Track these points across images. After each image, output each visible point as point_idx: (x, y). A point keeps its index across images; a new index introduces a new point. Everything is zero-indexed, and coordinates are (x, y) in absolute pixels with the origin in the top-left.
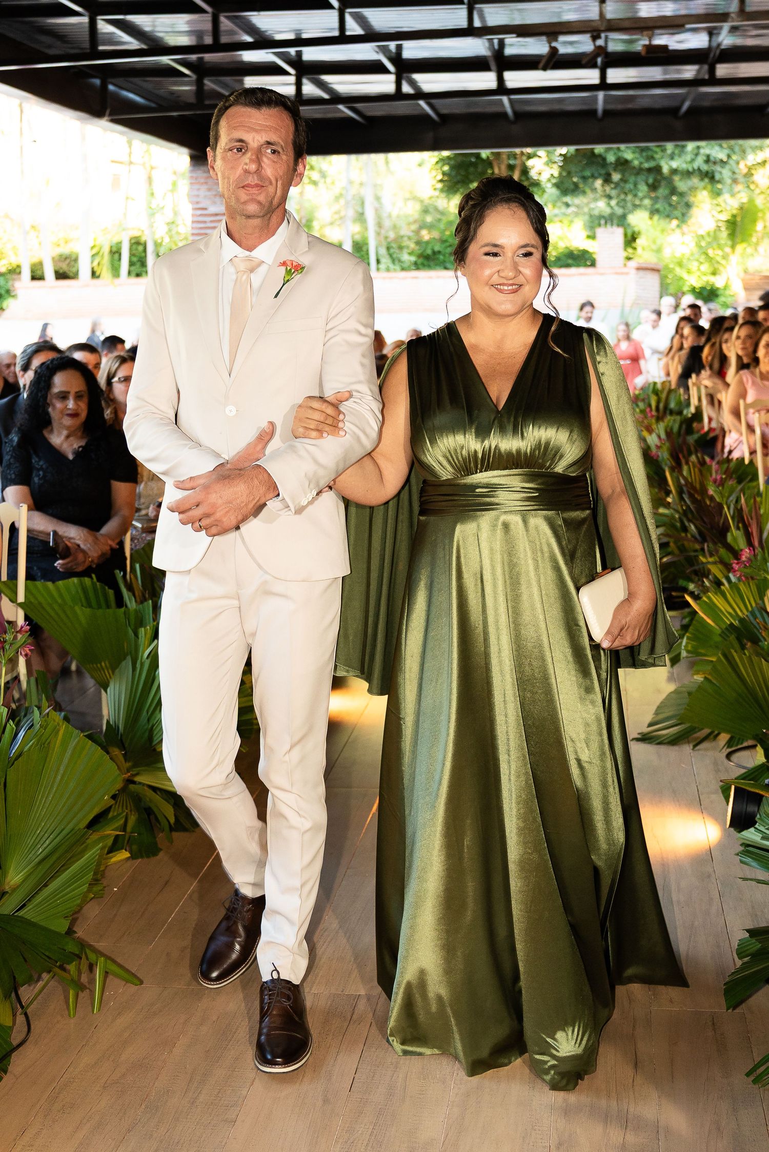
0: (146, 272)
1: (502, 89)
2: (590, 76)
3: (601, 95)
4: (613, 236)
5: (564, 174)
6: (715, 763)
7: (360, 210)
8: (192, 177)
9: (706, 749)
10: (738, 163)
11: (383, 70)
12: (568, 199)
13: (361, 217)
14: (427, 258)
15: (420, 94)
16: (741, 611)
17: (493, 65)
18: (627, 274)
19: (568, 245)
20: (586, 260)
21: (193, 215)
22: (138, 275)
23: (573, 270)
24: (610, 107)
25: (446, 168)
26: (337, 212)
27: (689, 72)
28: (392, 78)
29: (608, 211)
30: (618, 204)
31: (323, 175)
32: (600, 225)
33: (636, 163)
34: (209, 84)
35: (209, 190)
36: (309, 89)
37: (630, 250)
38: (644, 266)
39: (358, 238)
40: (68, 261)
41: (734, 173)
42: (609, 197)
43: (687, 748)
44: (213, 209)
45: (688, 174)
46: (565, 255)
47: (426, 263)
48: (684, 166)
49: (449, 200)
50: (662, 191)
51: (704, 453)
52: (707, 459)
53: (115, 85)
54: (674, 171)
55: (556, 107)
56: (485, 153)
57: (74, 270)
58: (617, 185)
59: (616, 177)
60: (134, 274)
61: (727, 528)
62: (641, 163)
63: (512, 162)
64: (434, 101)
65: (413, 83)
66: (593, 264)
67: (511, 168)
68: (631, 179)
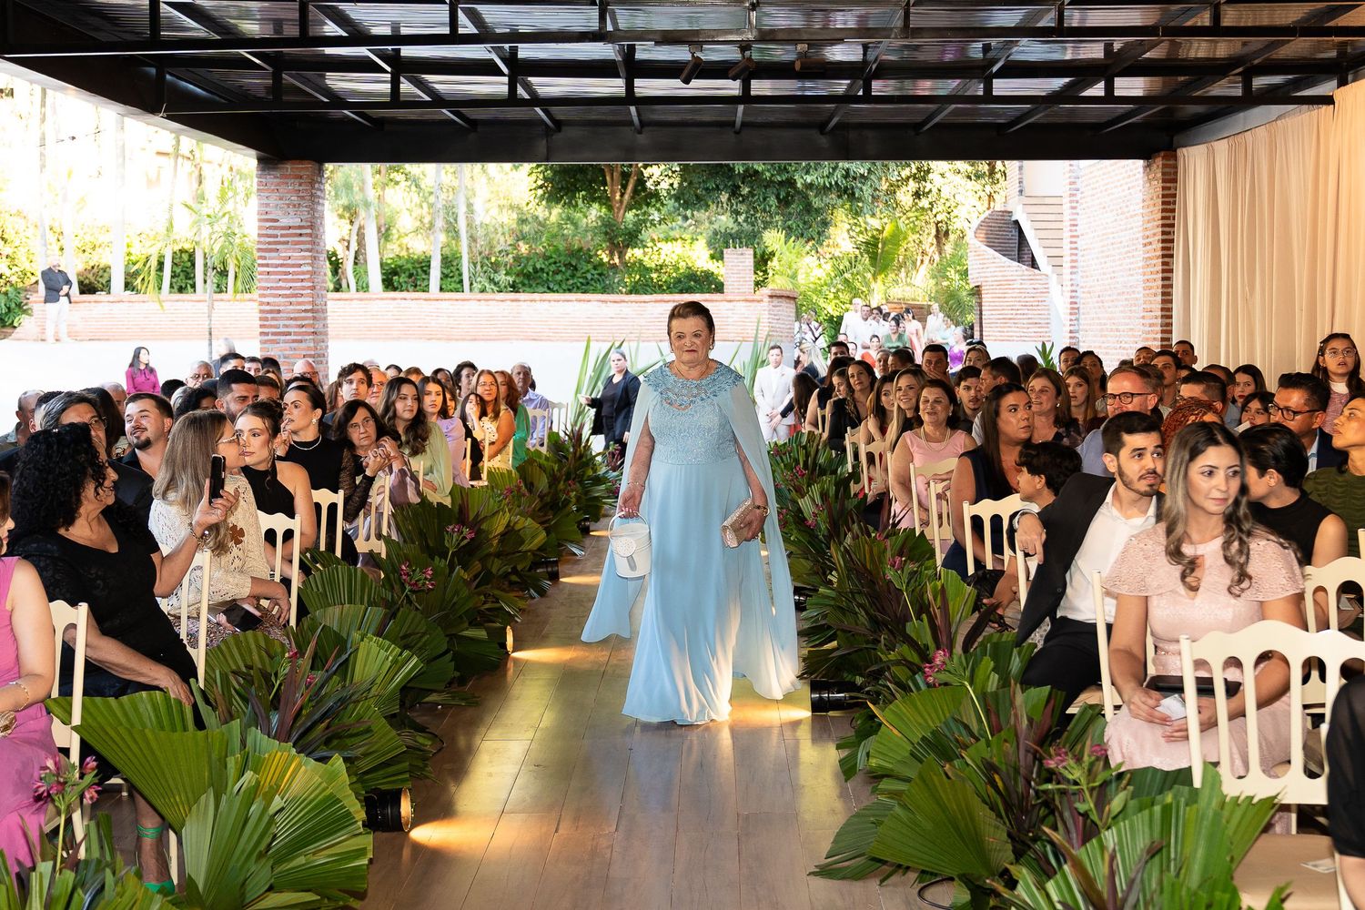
0: (193, 286)
1: (630, 97)
2: (731, 87)
3: (741, 108)
4: (742, 259)
5: (686, 184)
6: (908, 903)
7: (452, 222)
8: (260, 183)
9: (895, 885)
10: (880, 179)
11: (495, 71)
12: (688, 212)
13: (452, 230)
14: (528, 276)
15: (536, 100)
16: (933, 722)
17: (622, 71)
18: (759, 302)
19: (690, 265)
20: (711, 284)
21: (260, 228)
22: (181, 290)
24: (749, 119)
27: (841, 86)
28: (505, 79)
29: (735, 228)
30: (746, 221)
32: (727, 245)
33: (767, 175)
34: (288, 78)
35: (281, 199)
36: (407, 89)
37: (761, 274)
38: (778, 293)
39: (447, 251)
40: (98, 273)
41: (876, 189)
42: (737, 212)
43: (873, 884)
44: (285, 221)
45: (825, 190)
46: (686, 277)
47: (526, 282)
48: (820, 180)
49: (549, 208)
50: (795, 207)
51: (867, 522)
52: (871, 528)
53: (171, 74)
54: (810, 186)
55: (689, 117)
57: (104, 283)
58: (745, 198)
59: (745, 190)
60: (176, 287)
61: (907, 618)
62: (772, 175)
64: (551, 107)
65: (528, 87)
66: (721, 290)
67: (625, 176)
68: (759, 192)
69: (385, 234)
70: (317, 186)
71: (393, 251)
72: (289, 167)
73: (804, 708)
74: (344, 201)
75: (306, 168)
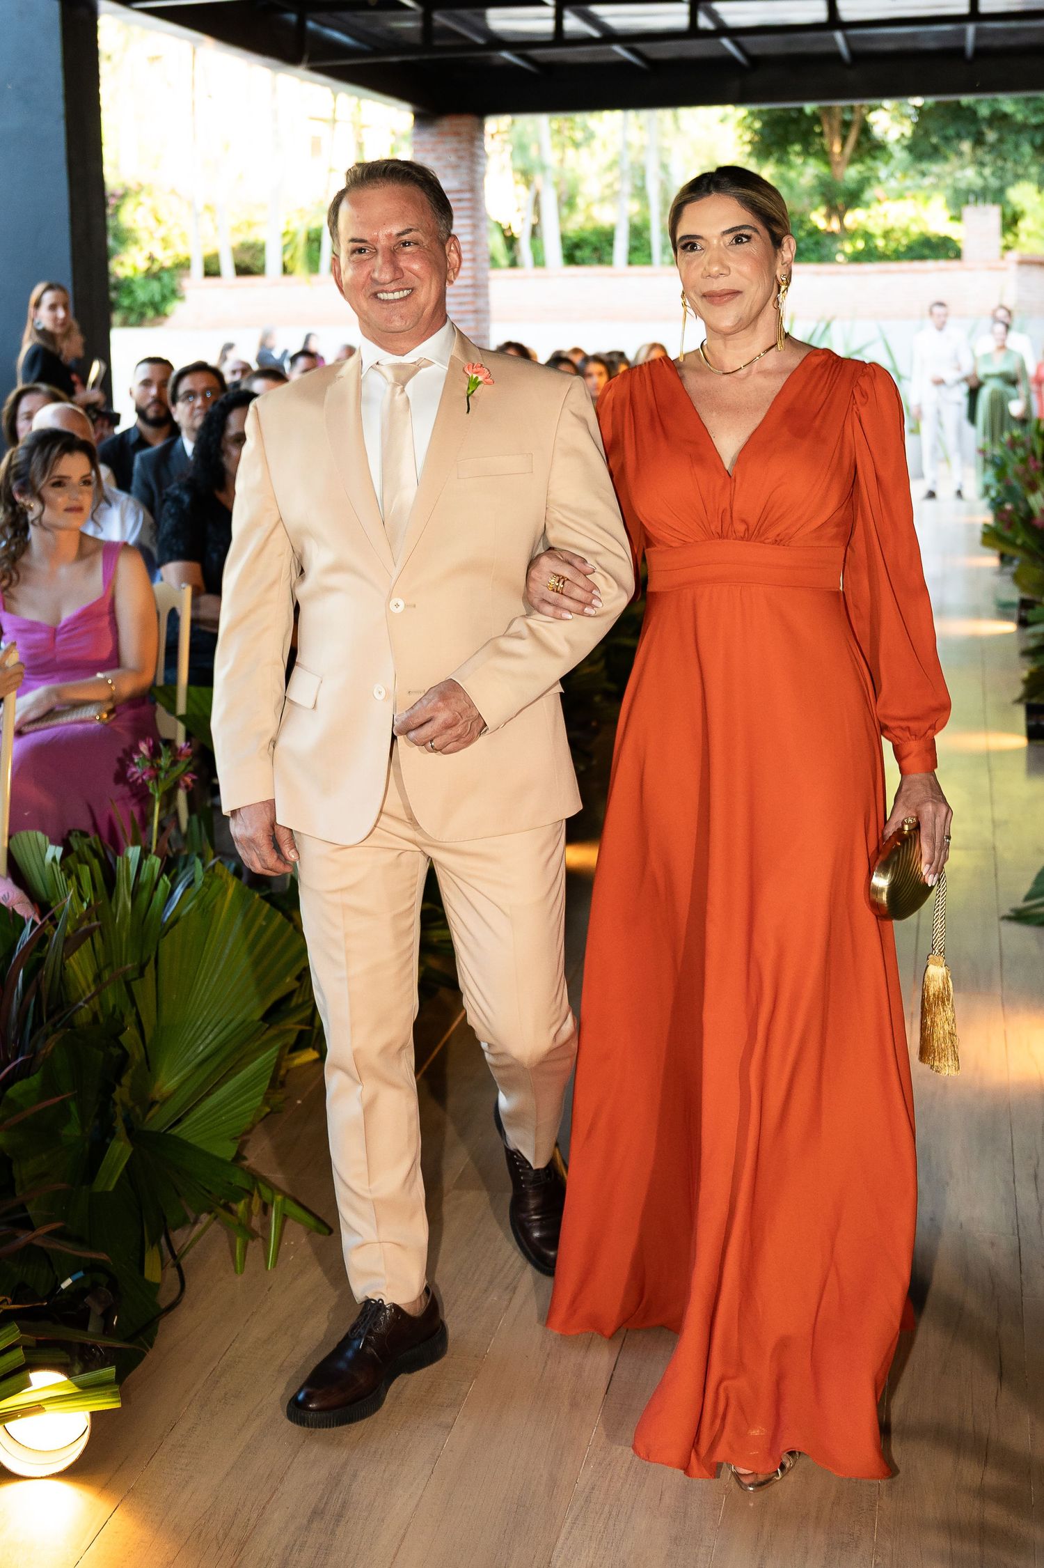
1: (834, 21)
3: (971, 29)
4: (988, 217)
5: (921, 132)
7: (639, 183)
8: (415, 143)
12: (924, 166)
13: (640, 192)
15: (723, 31)
18: (1004, 269)
19: (924, 230)
20: (948, 250)
23: (930, 265)
24: (982, 42)
25: (758, 125)
26: (610, 186)
28: (685, 8)
29: (978, 183)
30: (993, 174)
31: (590, 136)
32: (967, 202)
33: (1020, 117)
34: (439, 19)
35: (438, 160)
36: (572, 23)
37: (1010, 237)
38: (1029, 258)
39: (637, 221)
40: (251, 253)
42: (982, 164)
46: (919, 244)
53: (313, 21)
55: (909, 45)
56: (809, 107)
57: (259, 263)
58: (992, 147)
59: (991, 136)
62: (1026, 118)
63: (847, 117)
64: (743, 39)
65: (713, 15)
66: (958, 255)
67: (846, 125)
68: (1011, 138)
69: (568, 202)
70: (477, 143)
71: (577, 224)
72: (447, 123)
73: (1019, 734)
74: (519, 164)
75: (465, 122)
